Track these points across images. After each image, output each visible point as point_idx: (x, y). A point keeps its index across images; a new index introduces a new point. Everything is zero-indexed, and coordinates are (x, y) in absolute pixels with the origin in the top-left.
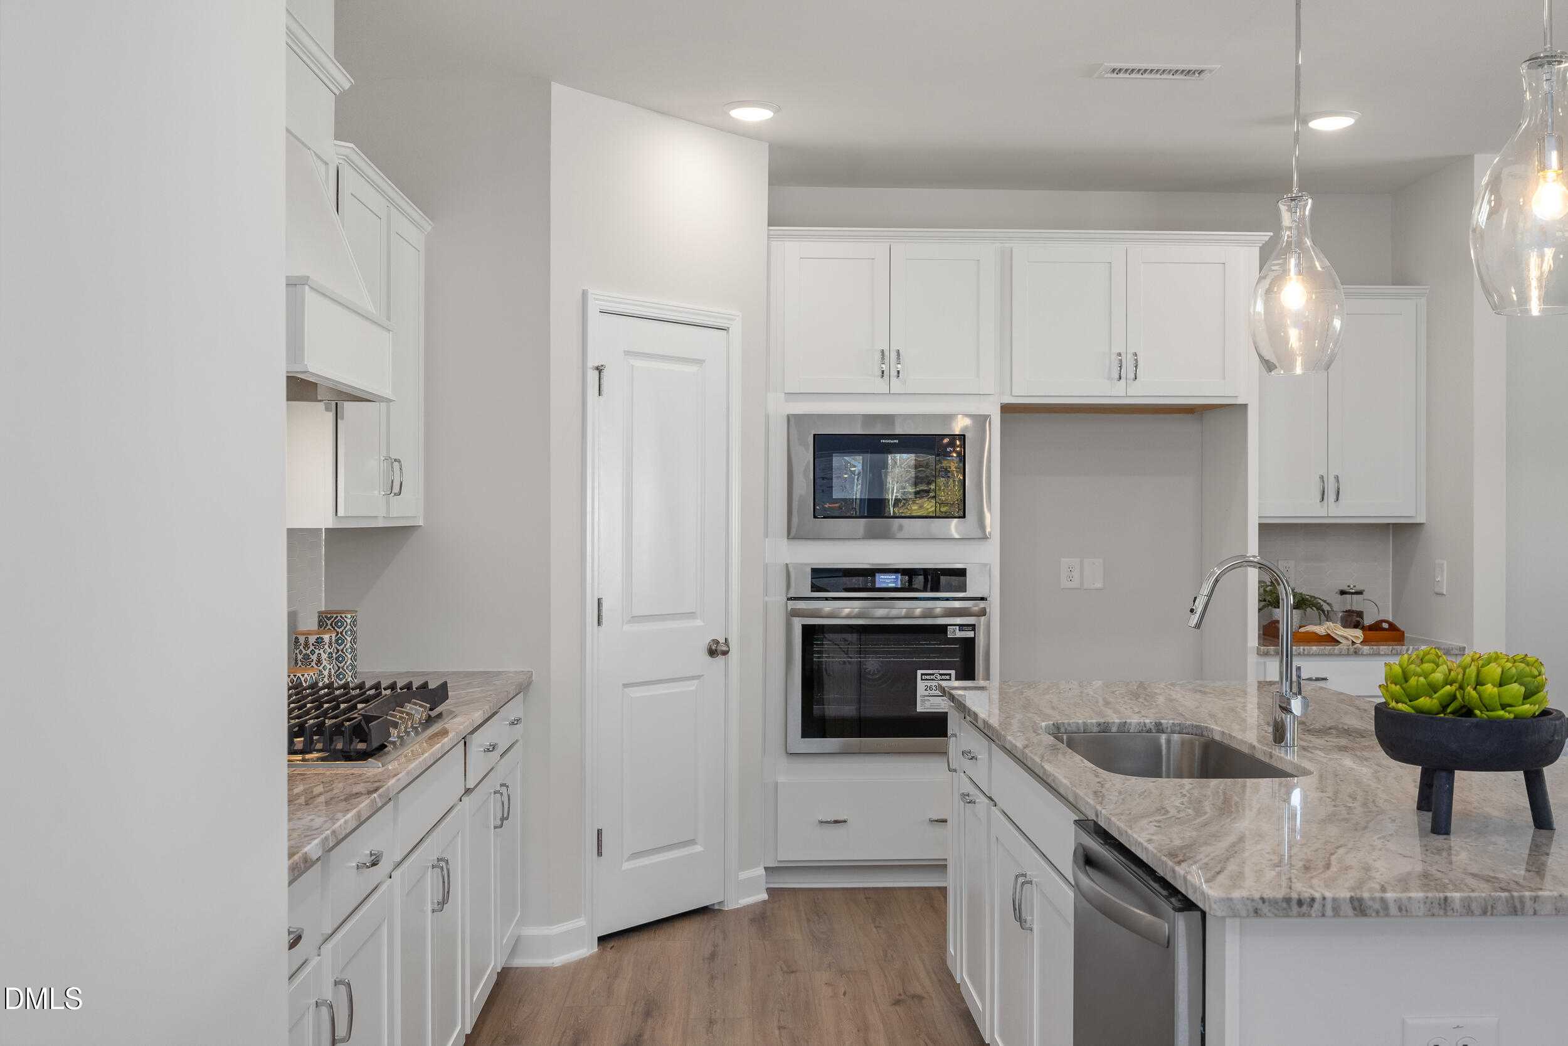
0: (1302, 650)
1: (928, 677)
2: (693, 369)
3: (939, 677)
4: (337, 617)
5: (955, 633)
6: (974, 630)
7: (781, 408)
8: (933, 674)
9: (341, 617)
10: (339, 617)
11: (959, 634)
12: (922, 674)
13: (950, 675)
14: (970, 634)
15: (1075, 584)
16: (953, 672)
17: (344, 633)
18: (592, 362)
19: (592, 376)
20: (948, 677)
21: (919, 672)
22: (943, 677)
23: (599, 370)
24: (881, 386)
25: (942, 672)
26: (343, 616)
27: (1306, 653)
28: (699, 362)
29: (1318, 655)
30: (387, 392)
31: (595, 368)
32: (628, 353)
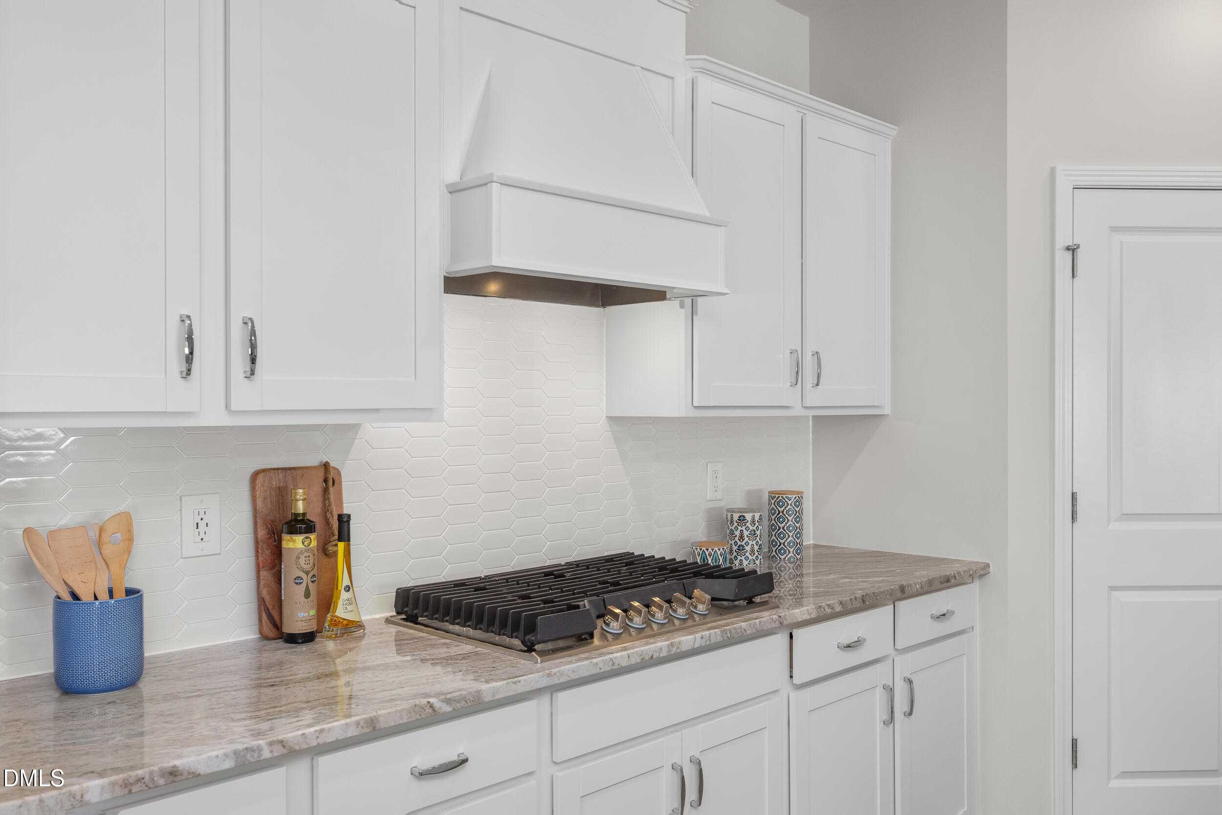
4: (779, 497)
9: (782, 497)
10: (780, 498)
17: (785, 513)
18: (1062, 242)
19: (1063, 260)
23: (1072, 250)
26: (784, 496)
31: (1068, 249)
32: (1115, 229)
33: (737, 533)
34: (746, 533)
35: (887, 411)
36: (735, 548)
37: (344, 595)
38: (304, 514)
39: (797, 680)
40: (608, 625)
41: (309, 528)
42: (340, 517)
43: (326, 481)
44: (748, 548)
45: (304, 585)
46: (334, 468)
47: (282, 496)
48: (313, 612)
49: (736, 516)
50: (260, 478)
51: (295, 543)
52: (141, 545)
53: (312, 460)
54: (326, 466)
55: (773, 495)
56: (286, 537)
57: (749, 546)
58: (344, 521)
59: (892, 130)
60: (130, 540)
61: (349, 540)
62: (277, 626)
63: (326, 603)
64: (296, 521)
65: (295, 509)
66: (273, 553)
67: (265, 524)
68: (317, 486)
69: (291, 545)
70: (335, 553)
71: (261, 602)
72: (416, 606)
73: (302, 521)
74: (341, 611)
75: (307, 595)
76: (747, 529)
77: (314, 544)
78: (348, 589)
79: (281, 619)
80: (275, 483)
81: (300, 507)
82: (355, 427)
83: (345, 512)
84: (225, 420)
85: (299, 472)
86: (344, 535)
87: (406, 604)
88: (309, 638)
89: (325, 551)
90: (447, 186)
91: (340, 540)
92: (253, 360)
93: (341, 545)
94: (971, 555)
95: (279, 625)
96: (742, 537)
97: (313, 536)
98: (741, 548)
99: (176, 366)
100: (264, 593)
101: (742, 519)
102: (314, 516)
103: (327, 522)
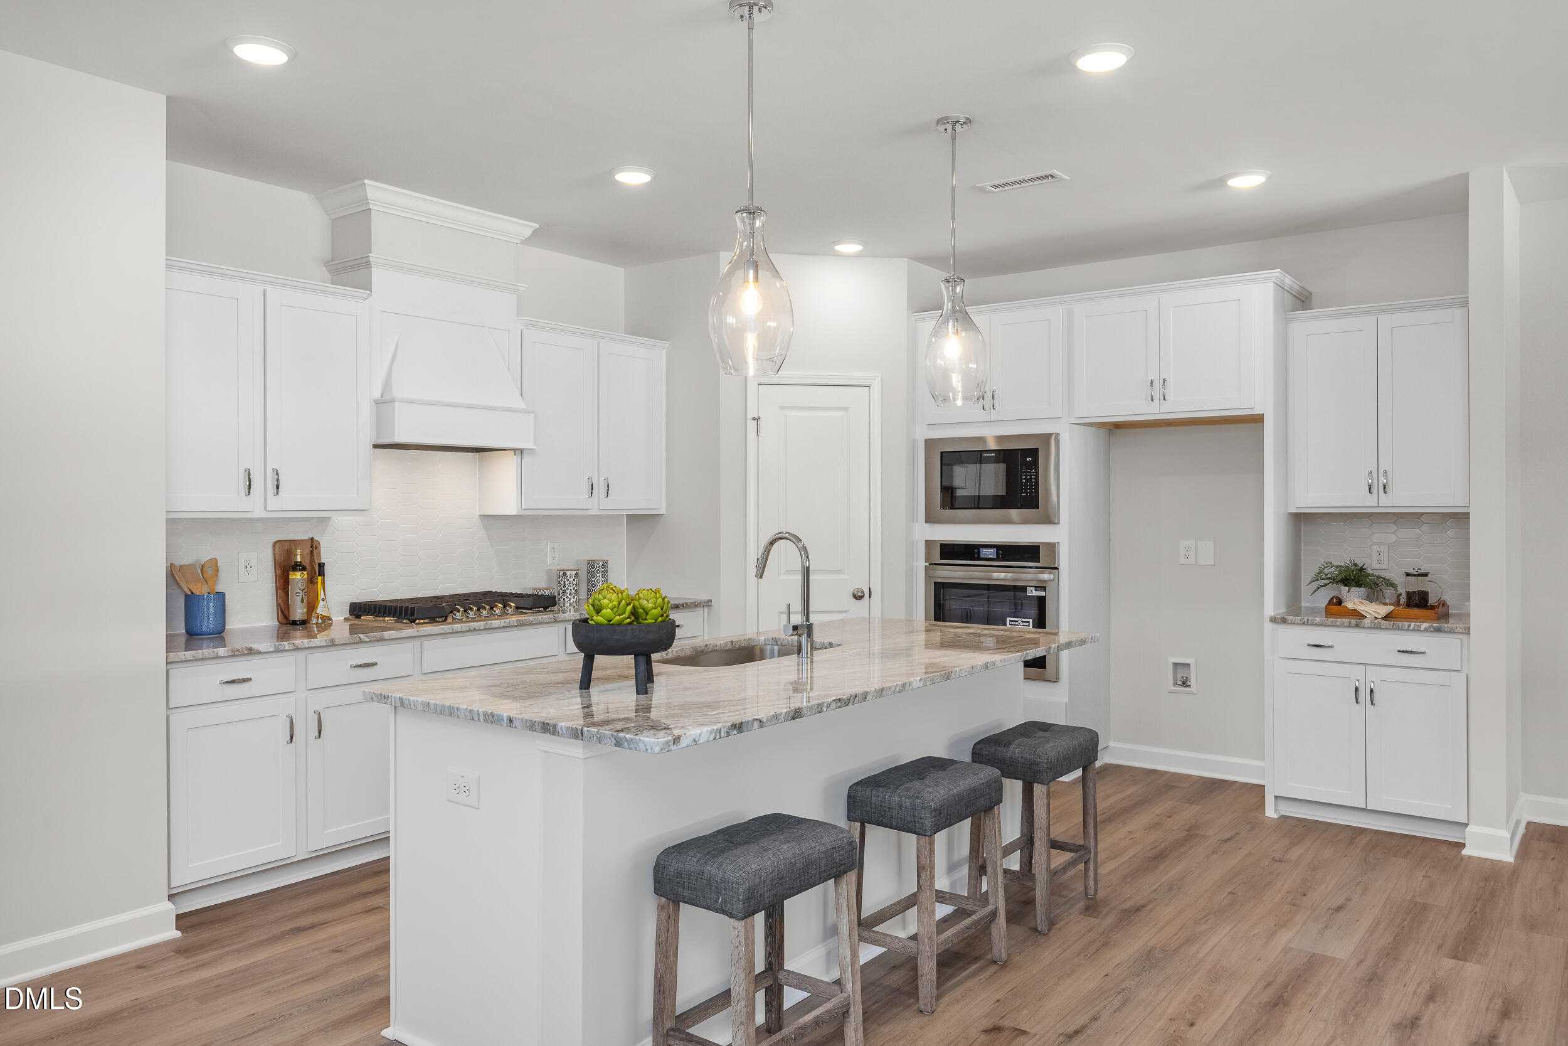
0: (1306, 620)
1: (1014, 623)
2: (840, 414)
3: (1021, 623)
4: (592, 563)
5: (1032, 592)
6: (1045, 590)
7: (922, 433)
8: (1016, 621)
10: (594, 563)
11: (1035, 593)
12: (1010, 621)
13: (1029, 622)
14: (1043, 594)
15: (1192, 560)
16: (1031, 621)
18: (752, 414)
19: (751, 425)
20: (1027, 624)
21: (1008, 619)
22: (1024, 624)
23: (757, 419)
24: (983, 416)
25: (1023, 620)
26: (596, 563)
27: (1310, 622)
28: (846, 409)
29: (1322, 625)
30: (531, 446)
31: (754, 419)
32: (782, 408)
33: (562, 583)
34: (567, 583)
35: (663, 511)
36: (561, 591)
37: (321, 603)
38: (300, 562)
39: (567, 652)
40: (455, 615)
41: (304, 569)
42: (320, 564)
43: (312, 547)
44: (568, 591)
45: (301, 597)
46: (317, 541)
47: (289, 553)
48: (305, 610)
49: (561, 573)
50: (278, 545)
51: (297, 576)
52: (222, 574)
53: (306, 537)
54: (312, 539)
55: (589, 562)
56: (291, 573)
57: (569, 590)
58: (321, 566)
59: (667, 344)
60: (218, 571)
61: (324, 576)
62: (286, 617)
63: (311, 607)
64: (297, 565)
65: (296, 559)
66: (284, 582)
67: (280, 567)
68: (308, 550)
69: (294, 577)
70: (317, 582)
71: (278, 605)
72: (360, 611)
73: (300, 566)
74: (320, 610)
75: (302, 601)
76: (568, 580)
77: (306, 576)
78: (323, 599)
79: (289, 613)
80: (285, 548)
81: (299, 560)
82: (329, 518)
83: (322, 561)
84: (264, 515)
85: (298, 542)
86: (321, 572)
87: (354, 610)
88: (304, 623)
89: (311, 581)
90: (374, 401)
91: (319, 575)
92: (278, 487)
93: (320, 578)
94: (703, 597)
95: (287, 616)
96: (564, 585)
97: (305, 573)
98: (564, 591)
99: (243, 490)
100: (280, 601)
101: (565, 574)
102: (306, 563)
103: (313, 567)
